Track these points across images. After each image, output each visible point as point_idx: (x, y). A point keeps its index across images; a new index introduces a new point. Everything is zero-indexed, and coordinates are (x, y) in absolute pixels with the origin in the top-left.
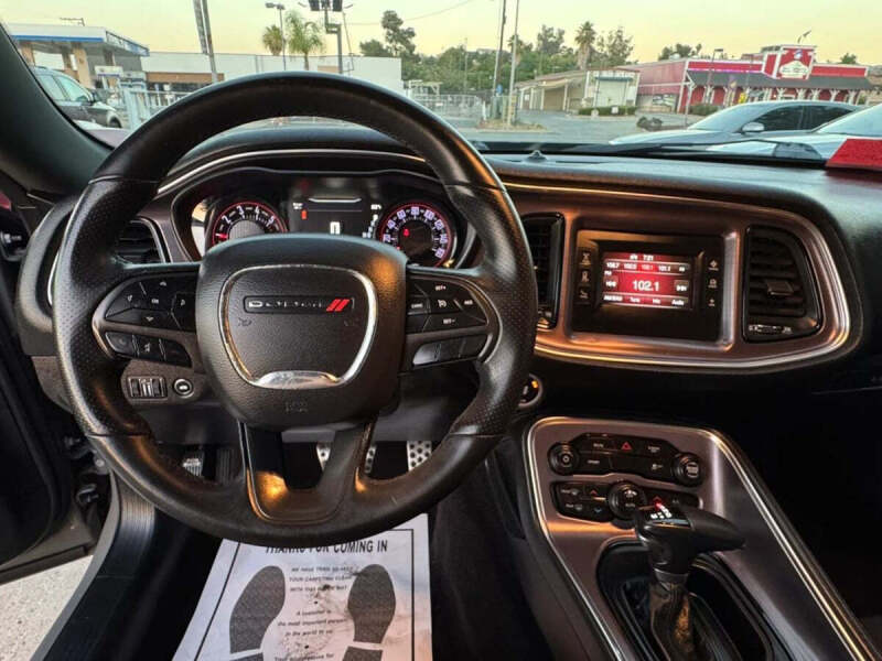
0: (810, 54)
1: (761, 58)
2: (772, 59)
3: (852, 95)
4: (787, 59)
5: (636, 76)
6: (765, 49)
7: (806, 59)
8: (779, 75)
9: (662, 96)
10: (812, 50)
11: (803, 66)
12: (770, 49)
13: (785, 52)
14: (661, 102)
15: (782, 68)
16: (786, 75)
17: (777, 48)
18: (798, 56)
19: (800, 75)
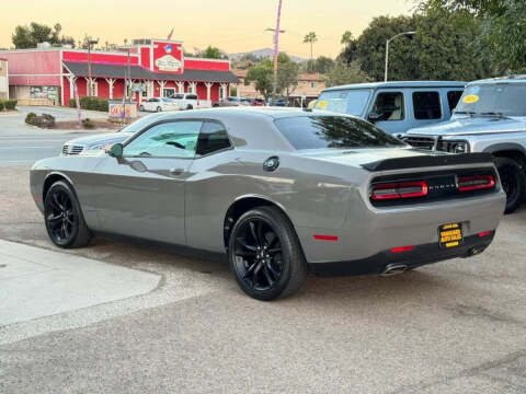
0: (179, 48)
1: (135, 51)
2: (145, 52)
3: (224, 87)
4: (160, 52)
5: (4, 65)
6: (136, 42)
7: (176, 54)
8: (156, 68)
9: (40, 87)
10: (180, 45)
11: (176, 61)
12: (141, 42)
13: (156, 46)
14: (39, 94)
15: (157, 62)
16: (162, 68)
17: (148, 42)
18: (169, 51)
19: (174, 69)
